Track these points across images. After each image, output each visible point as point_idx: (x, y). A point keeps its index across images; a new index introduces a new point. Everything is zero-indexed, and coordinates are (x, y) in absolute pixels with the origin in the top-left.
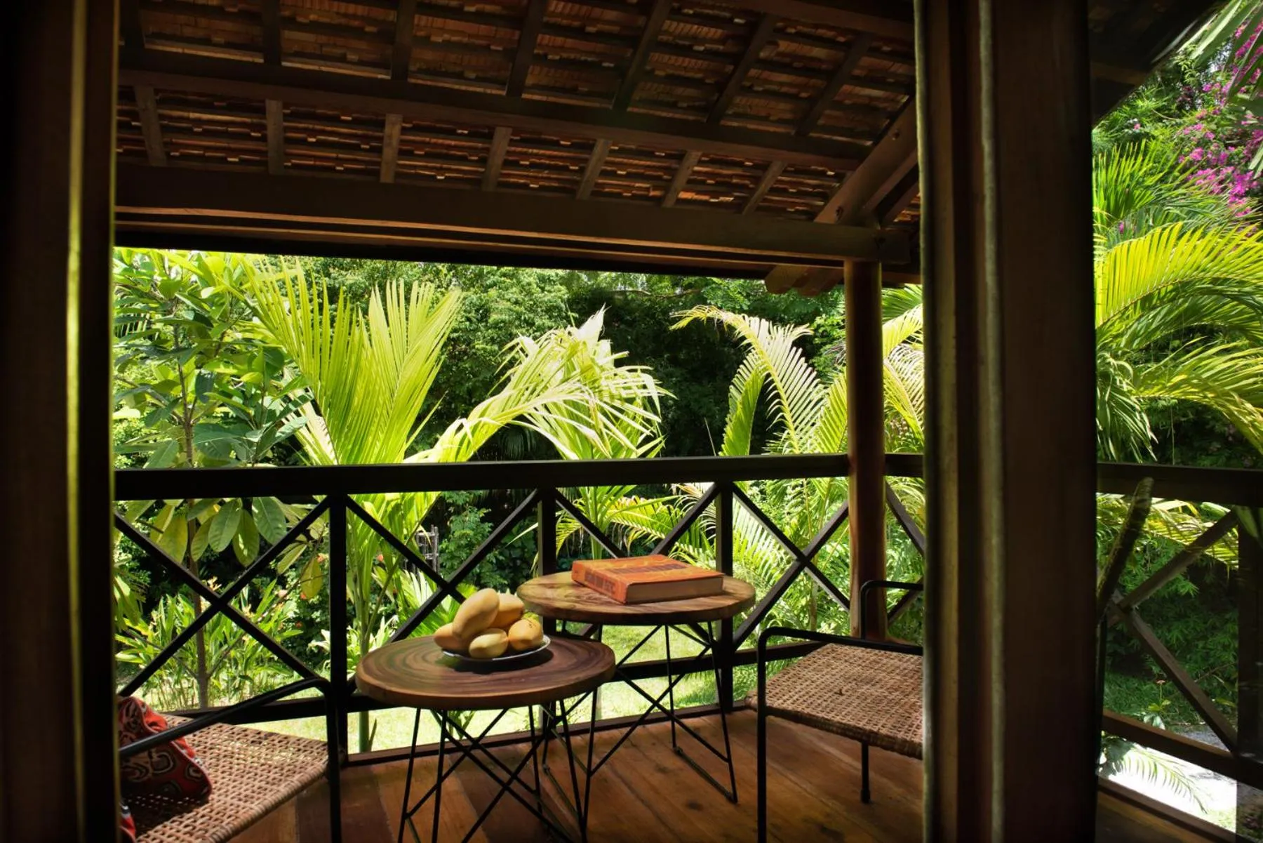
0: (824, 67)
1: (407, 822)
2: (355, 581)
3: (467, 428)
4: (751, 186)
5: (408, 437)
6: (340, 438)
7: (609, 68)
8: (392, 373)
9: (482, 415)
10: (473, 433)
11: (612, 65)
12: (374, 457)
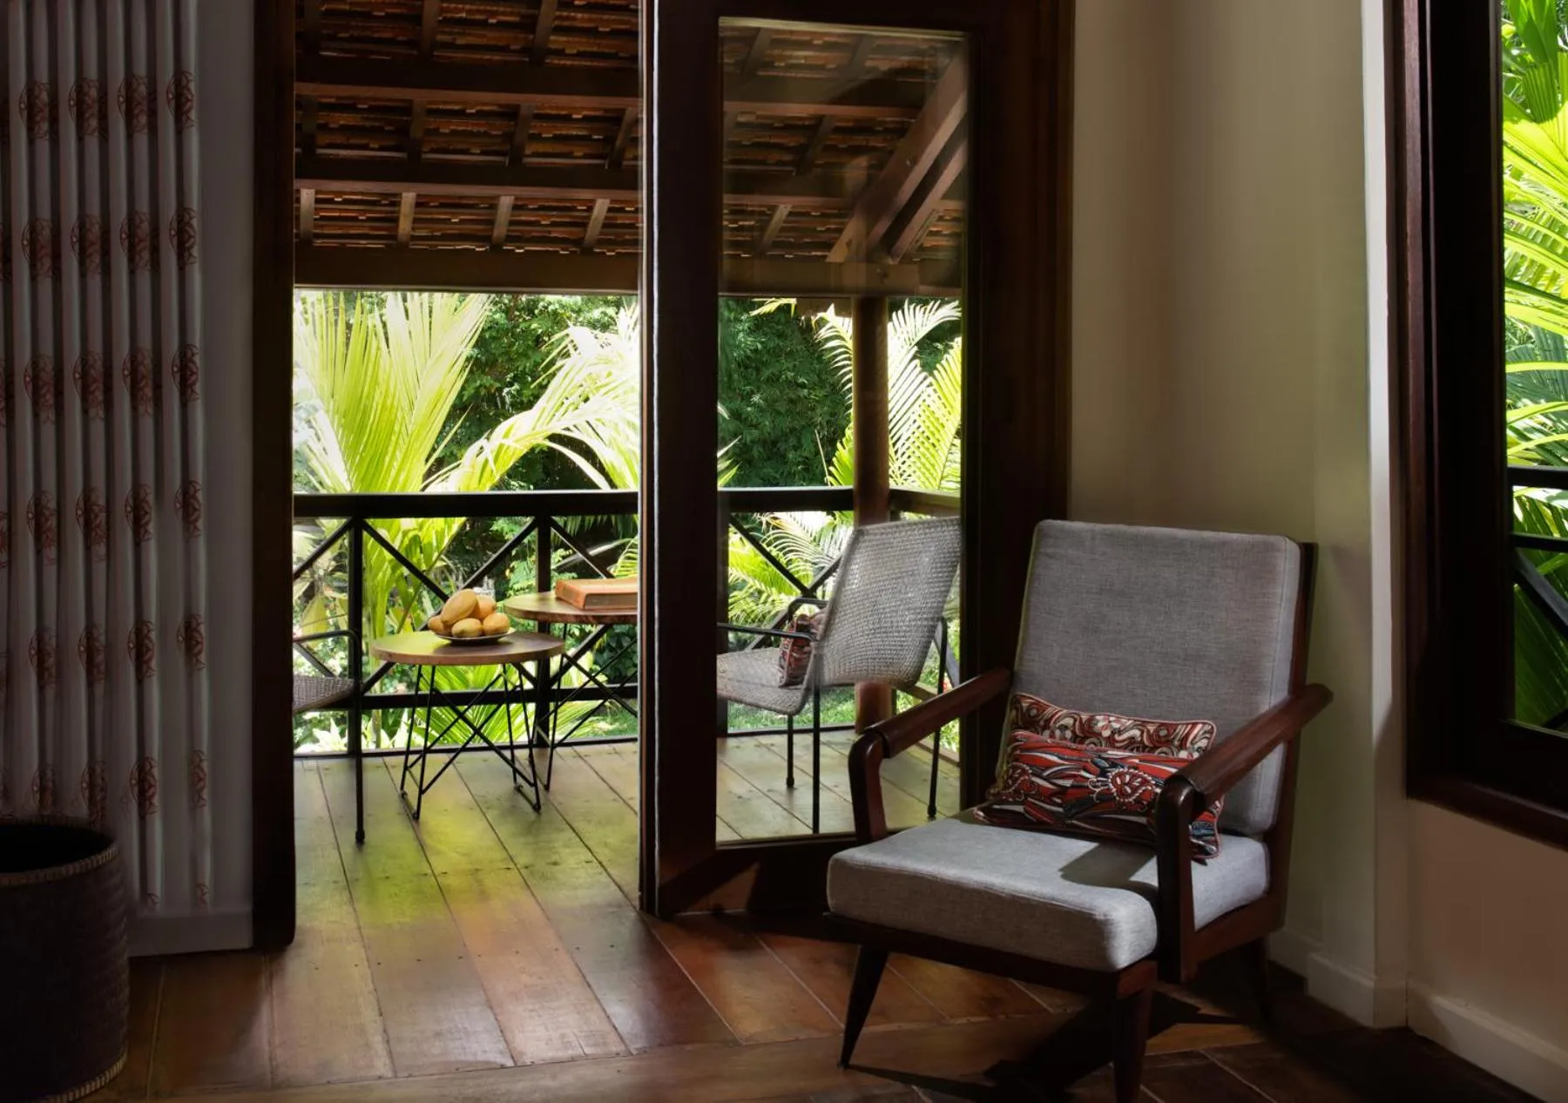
0: (807, 123)
1: (407, 773)
2: (369, 620)
3: (489, 453)
4: (768, 212)
5: (427, 460)
6: (354, 458)
7: (598, 140)
8: (412, 379)
9: (506, 436)
10: (496, 460)
11: (601, 137)
12: (389, 484)
